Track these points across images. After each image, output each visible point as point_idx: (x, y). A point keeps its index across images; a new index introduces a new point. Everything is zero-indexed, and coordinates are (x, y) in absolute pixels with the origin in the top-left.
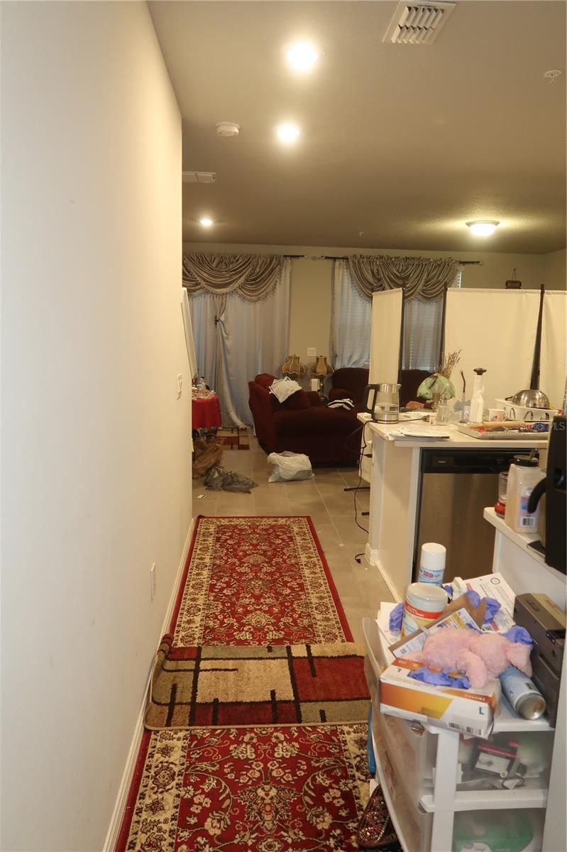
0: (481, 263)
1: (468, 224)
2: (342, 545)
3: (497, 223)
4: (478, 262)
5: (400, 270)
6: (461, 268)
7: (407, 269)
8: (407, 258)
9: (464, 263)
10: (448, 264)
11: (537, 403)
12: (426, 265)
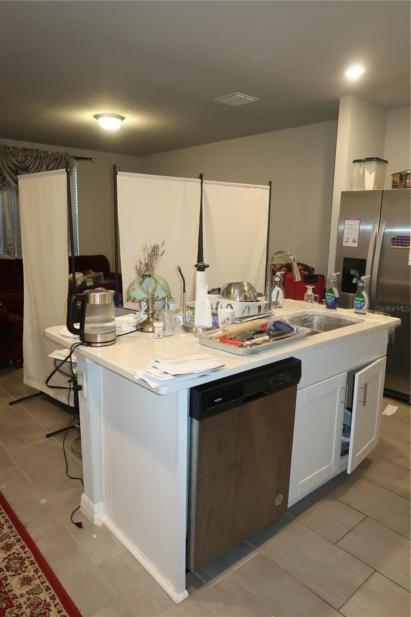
0: (93, 159)
1: (96, 117)
2: (43, 501)
3: (123, 118)
4: (91, 159)
5: (19, 160)
6: (76, 163)
7: (26, 160)
8: (25, 150)
9: (78, 158)
10: (65, 159)
11: (247, 294)
12: (44, 157)
